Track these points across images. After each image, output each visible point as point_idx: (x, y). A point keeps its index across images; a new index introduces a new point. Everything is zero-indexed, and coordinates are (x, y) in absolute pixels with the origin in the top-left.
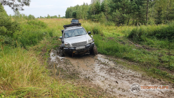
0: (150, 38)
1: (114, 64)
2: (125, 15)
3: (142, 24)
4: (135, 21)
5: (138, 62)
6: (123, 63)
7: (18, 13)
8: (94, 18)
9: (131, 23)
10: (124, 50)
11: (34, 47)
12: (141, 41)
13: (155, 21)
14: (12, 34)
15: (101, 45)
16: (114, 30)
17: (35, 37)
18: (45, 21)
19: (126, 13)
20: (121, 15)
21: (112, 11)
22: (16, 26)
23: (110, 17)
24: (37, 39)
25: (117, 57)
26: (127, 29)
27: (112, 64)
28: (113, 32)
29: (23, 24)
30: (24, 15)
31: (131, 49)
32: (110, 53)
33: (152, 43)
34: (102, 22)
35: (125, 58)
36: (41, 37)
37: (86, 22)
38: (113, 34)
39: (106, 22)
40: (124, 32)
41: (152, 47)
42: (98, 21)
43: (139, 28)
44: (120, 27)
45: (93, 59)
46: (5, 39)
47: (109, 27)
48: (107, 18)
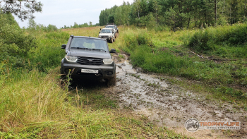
0: (220, 44)
1: (166, 86)
2: (183, 14)
3: (209, 25)
4: (199, 21)
5: (202, 79)
6: (180, 83)
7: (33, 23)
8: (139, 22)
9: (192, 24)
10: (182, 64)
11: (56, 69)
12: (208, 49)
13: (229, 19)
14: (26, 53)
15: (148, 59)
16: (169, 38)
17: (57, 55)
18: (71, 33)
19: (185, 12)
20: (178, 15)
21: (164, 10)
22: (31, 41)
23: (161, 18)
25: (171, 74)
26: (186, 34)
27: (164, 85)
28: (165, 39)
29: (40, 39)
30: (42, 26)
31: (191, 63)
32: (162, 69)
33: (224, 52)
34: (150, 27)
35: (184, 76)
37: (129, 29)
38: (167, 42)
39: (156, 26)
40: (183, 39)
41: (224, 57)
42: (144, 26)
43: (204, 31)
44: (178, 32)
45: (138, 80)
46: (16, 60)
47: (161, 34)
48: (158, 21)
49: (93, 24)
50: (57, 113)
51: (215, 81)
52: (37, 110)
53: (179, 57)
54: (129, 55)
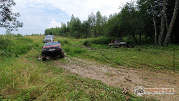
0: (93, 44)
3: (89, 38)
4: (85, 36)
8: (63, 35)
11: (25, 55)
13: (95, 36)
17: (25, 49)
19: (81, 32)
20: (78, 33)
21: (73, 31)
24: (26, 50)
26: (82, 40)
28: (75, 42)
33: (95, 47)
37: (59, 37)
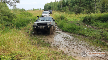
0: (97, 21)
3: (92, 13)
4: (88, 11)
5: (88, 36)
6: (78, 37)
7: (15, 8)
8: (62, 10)
9: (85, 12)
10: (79, 29)
11: (24, 28)
12: (91, 23)
13: (101, 11)
14: (11, 20)
15: (65, 26)
17: (25, 22)
18: (32, 12)
19: (82, 6)
20: (79, 7)
21: (73, 5)
22: (14, 15)
23: (71, 8)
25: (75, 33)
26: (82, 16)
27: (71, 38)
28: (73, 18)
29: (18, 14)
30: (19, 9)
31: (84, 29)
32: (70, 31)
33: (98, 25)
34: (66, 12)
35: (80, 34)
36: (29, 22)
37: (57, 12)
38: (73, 19)
39: (69, 12)
40: (80, 18)
41: (98, 27)
42: (64, 12)
43: (90, 15)
44: (78, 15)
45: (60, 35)
46: (7, 23)
47: (71, 15)
48: (70, 10)
49: (41, 9)
50: (24, 47)
51: (93, 37)
52: (15, 46)
53: (78, 26)
54: (57, 24)
